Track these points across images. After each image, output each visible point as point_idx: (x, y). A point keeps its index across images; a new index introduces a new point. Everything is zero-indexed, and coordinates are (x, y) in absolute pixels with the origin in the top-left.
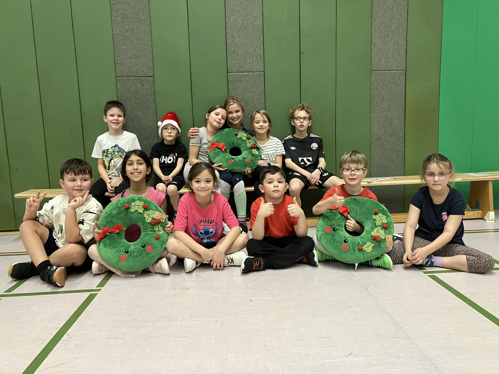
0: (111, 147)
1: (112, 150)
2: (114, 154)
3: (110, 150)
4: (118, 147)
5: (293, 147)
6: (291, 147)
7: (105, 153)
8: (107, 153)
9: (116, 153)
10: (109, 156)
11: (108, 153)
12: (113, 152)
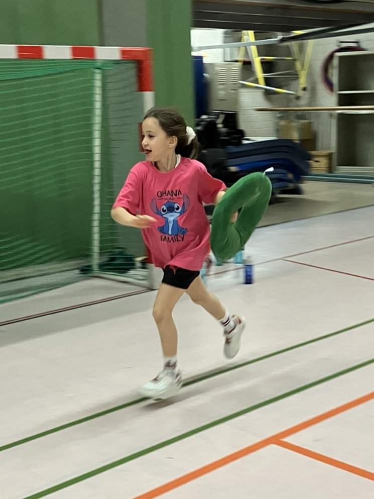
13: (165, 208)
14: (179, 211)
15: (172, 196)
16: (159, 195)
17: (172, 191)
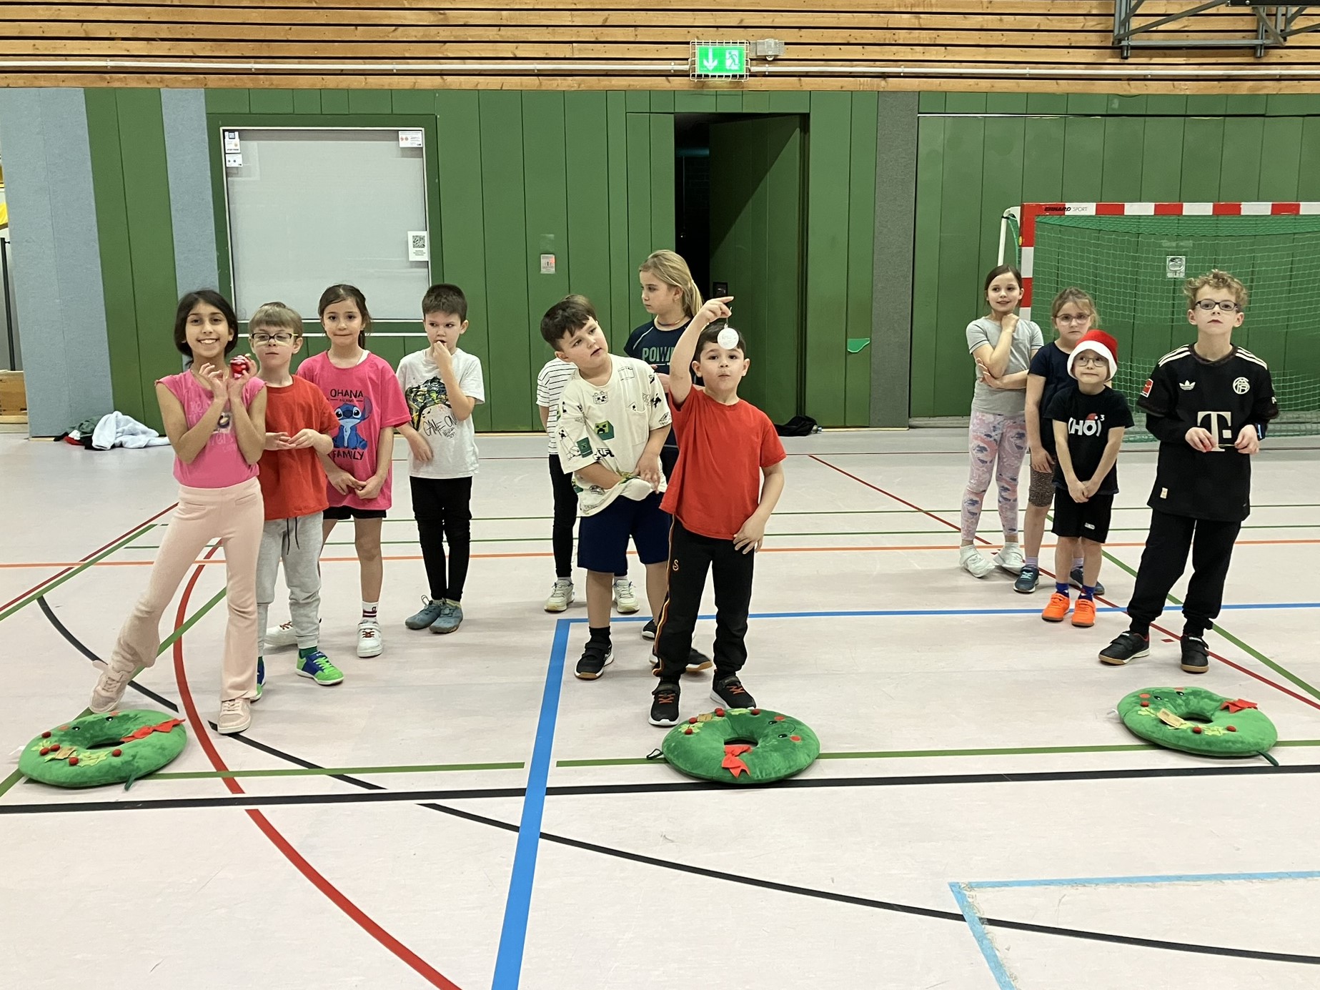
0: (425, 383)
1: (426, 389)
2: (430, 396)
3: (421, 389)
4: (439, 382)
5: (1187, 383)
6: (1181, 385)
7: (413, 395)
8: (415, 395)
9: (434, 395)
10: (419, 400)
11: (418, 394)
12: (428, 391)
13: (340, 411)
14: (359, 416)
15: (351, 397)
16: (333, 393)
17: (351, 391)
